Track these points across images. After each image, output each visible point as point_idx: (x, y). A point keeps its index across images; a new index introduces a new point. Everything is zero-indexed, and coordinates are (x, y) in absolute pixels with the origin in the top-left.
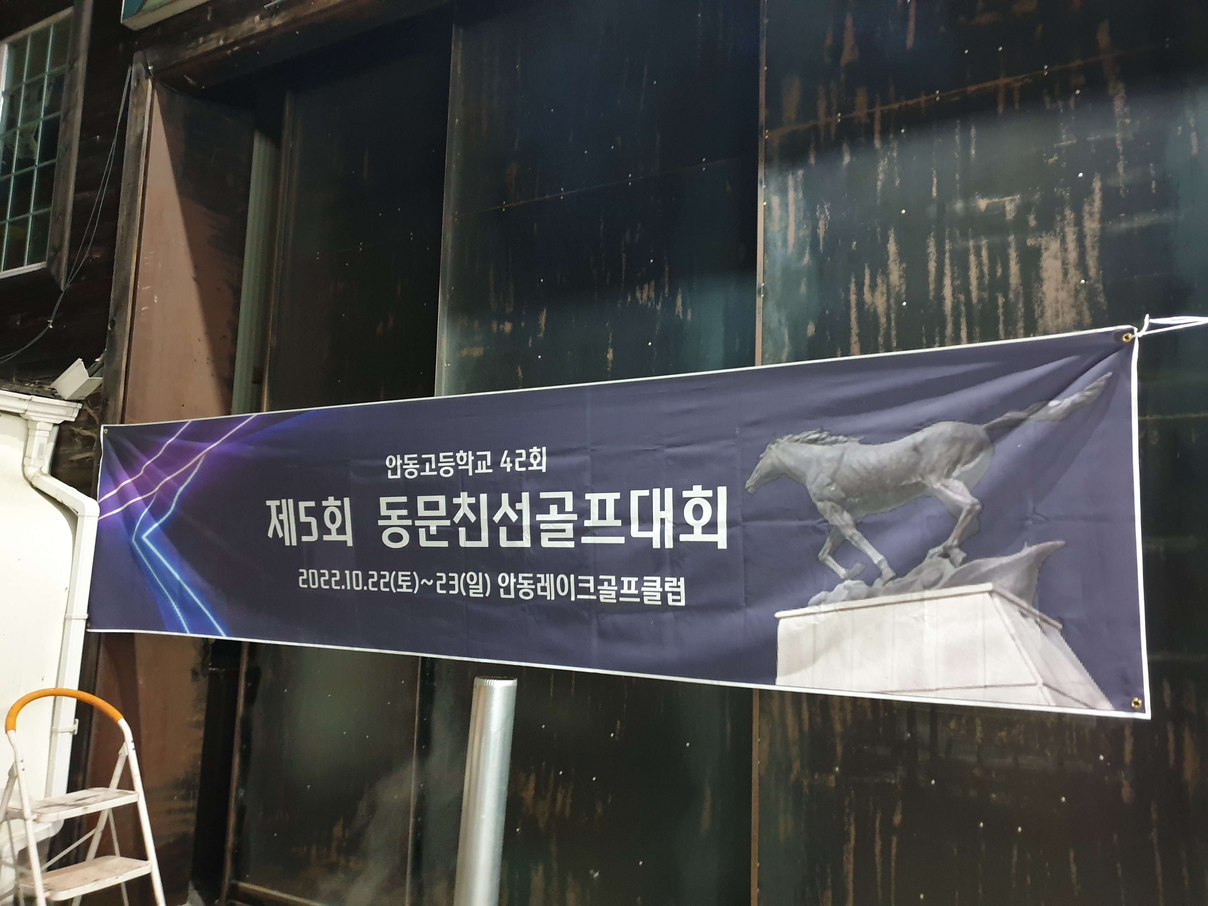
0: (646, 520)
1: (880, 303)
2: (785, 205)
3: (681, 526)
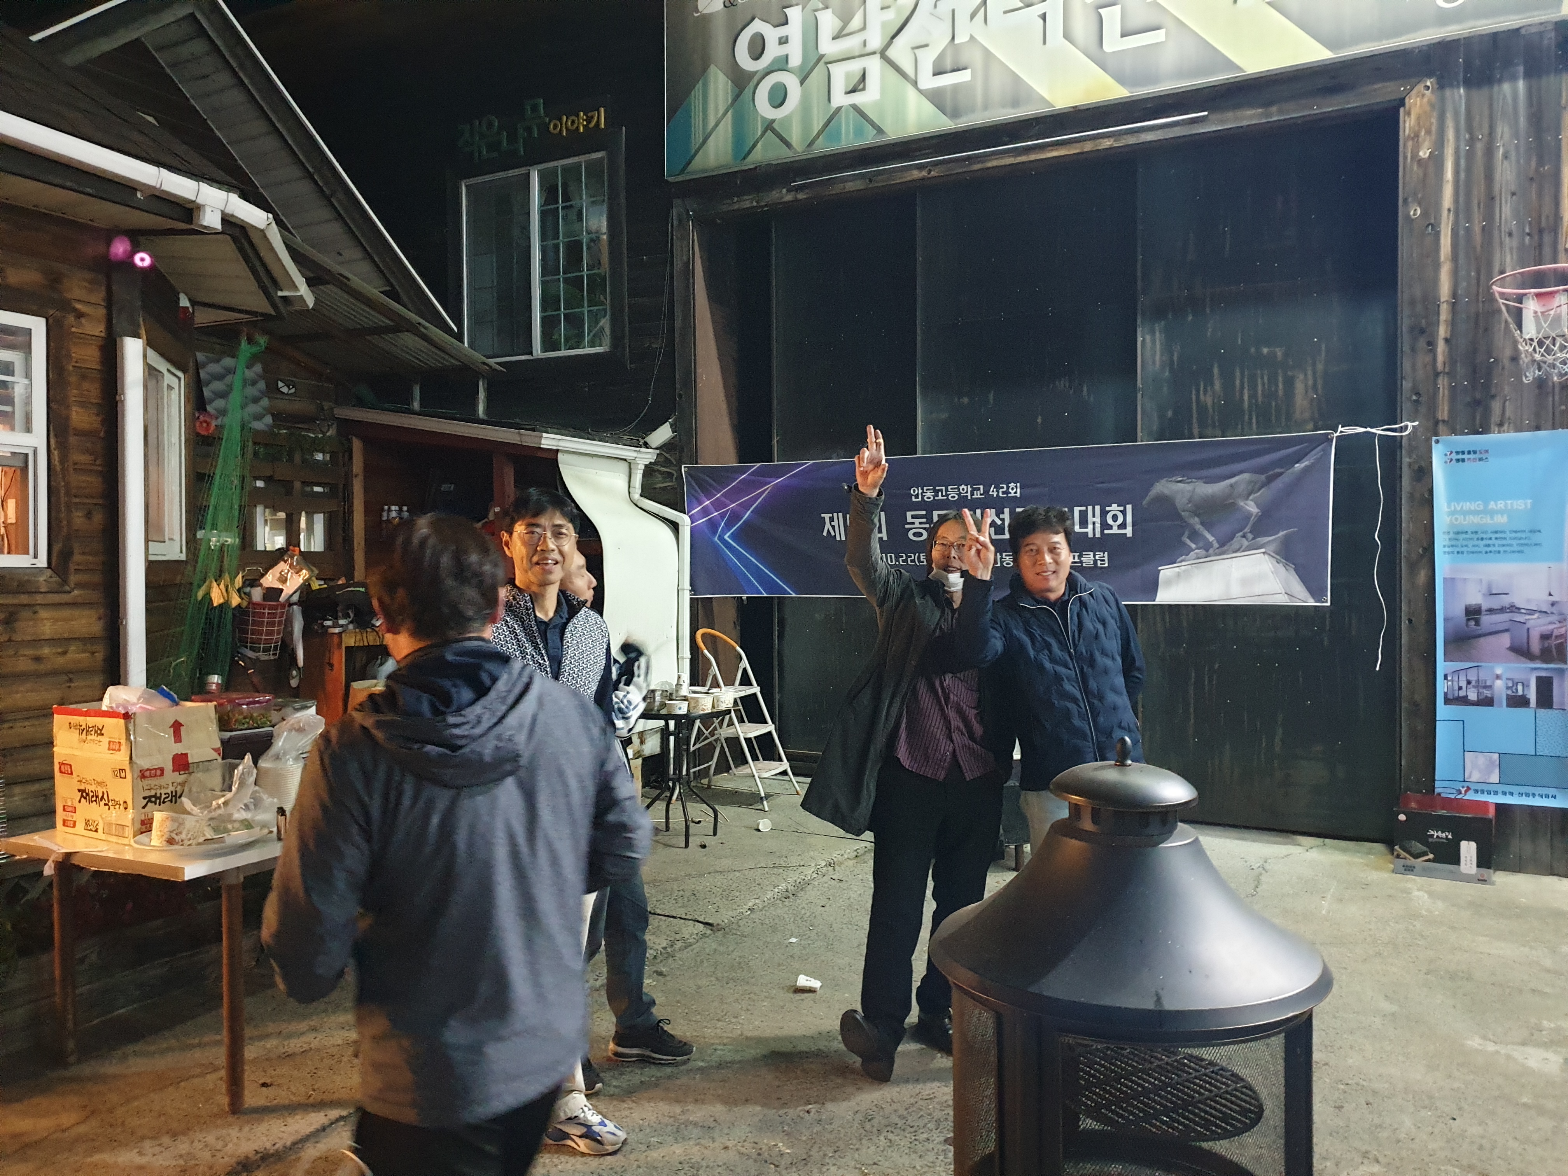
0: (1084, 523)
1: (1209, 401)
2: (1153, 341)
3: (1105, 525)
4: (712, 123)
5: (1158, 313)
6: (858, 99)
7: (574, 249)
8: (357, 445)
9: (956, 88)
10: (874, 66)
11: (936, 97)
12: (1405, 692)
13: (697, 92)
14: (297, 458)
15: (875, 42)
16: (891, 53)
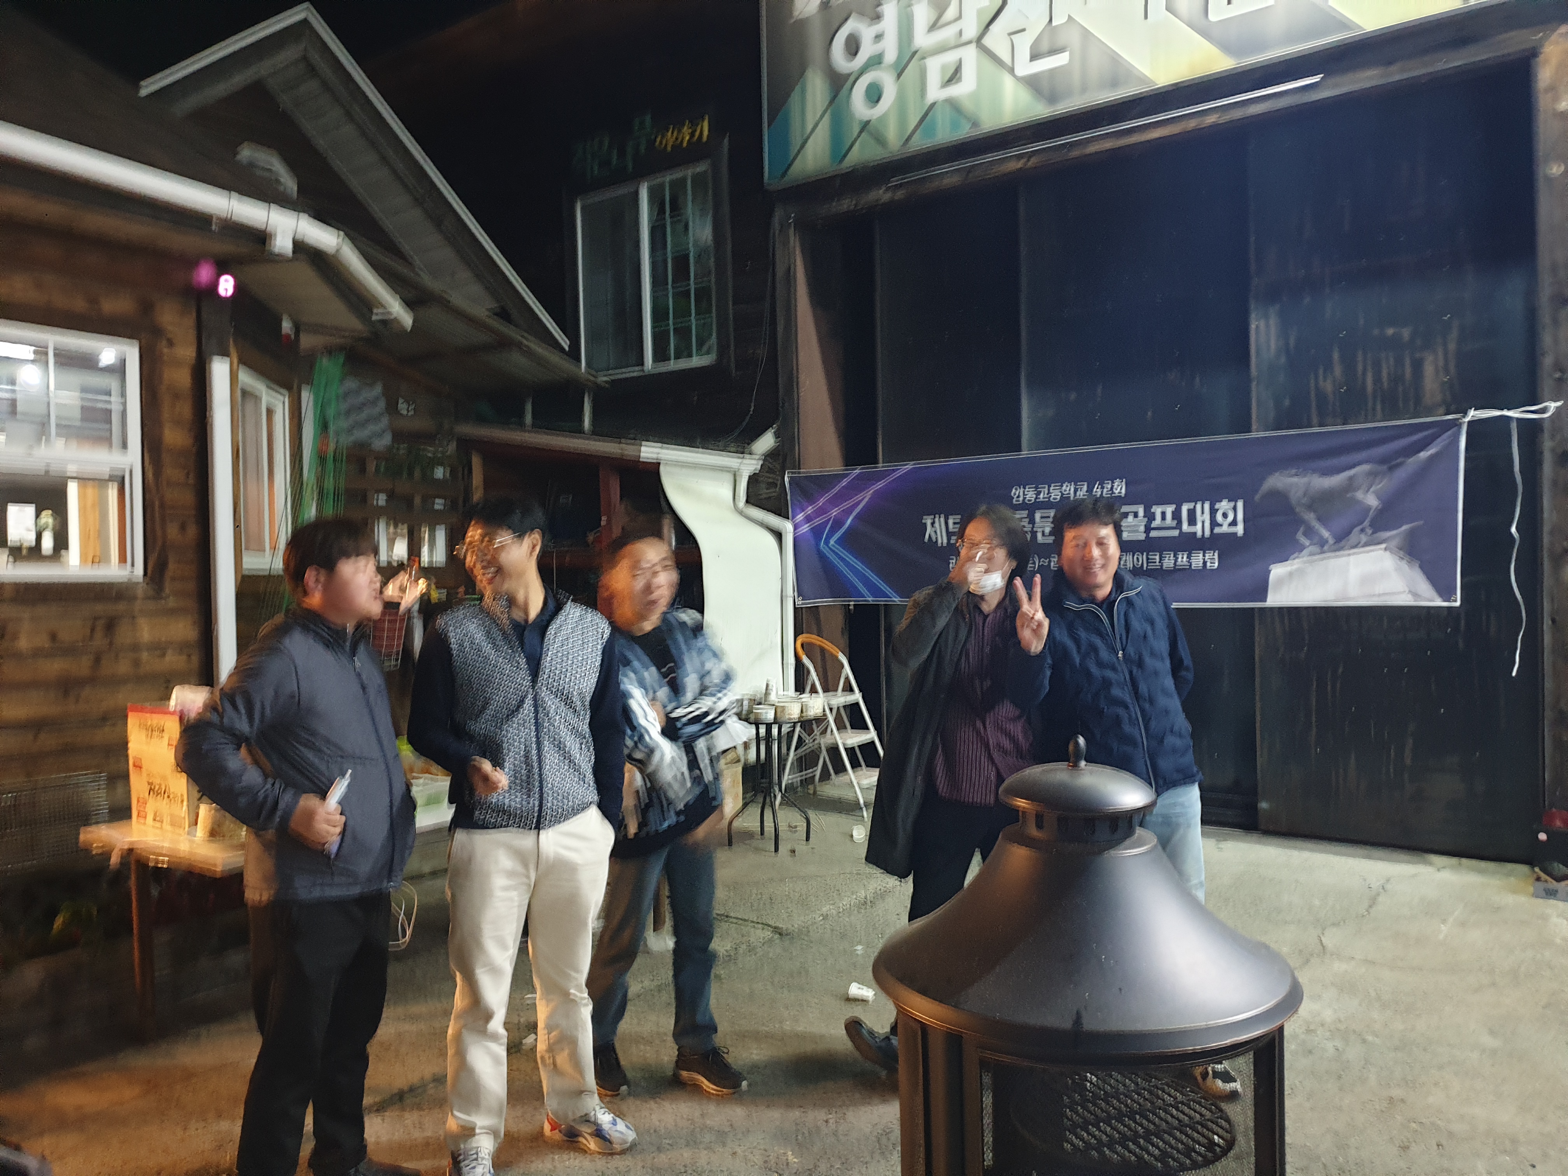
0: (1192, 521)
1: (1329, 387)
3: (1214, 523)
4: (809, 127)
5: (1272, 296)
6: (956, 91)
7: (681, 262)
8: (476, 462)
9: (1052, 72)
10: (970, 56)
11: (1033, 83)
12: (1548, 699)
13: (795, 98)
14: (417, 473)
15: (971, 30)
16: (987, 41)
